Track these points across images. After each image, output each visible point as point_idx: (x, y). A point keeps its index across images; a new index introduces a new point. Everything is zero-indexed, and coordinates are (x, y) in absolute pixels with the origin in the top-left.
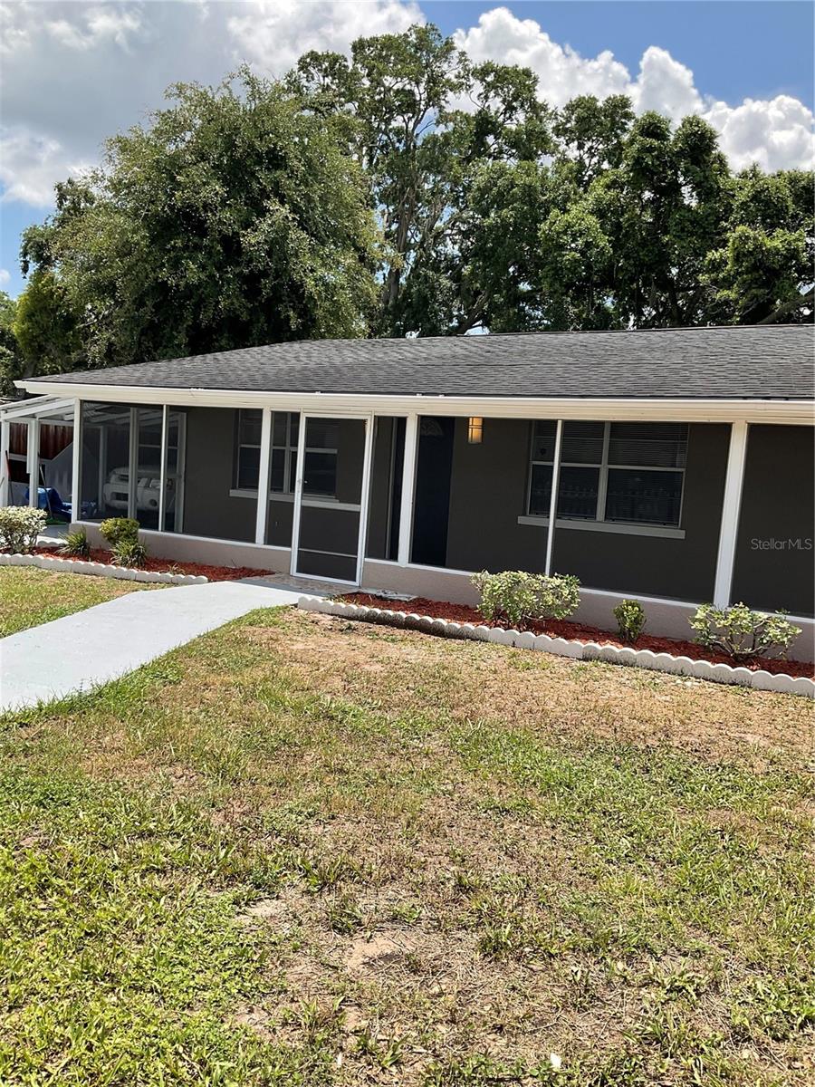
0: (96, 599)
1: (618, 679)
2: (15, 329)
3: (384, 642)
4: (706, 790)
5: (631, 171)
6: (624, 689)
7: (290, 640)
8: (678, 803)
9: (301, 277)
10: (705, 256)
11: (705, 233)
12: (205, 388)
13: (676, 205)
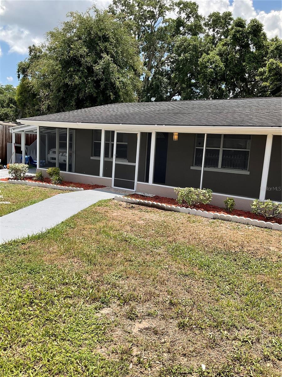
0: (46, 197)
1: (226, 226)
2: (16, 98)
3: (144, 212)
4: (256, 268)
5: (232, 39)
6: (227, 230)
7: (112, 212)
8: (246, 272)
9: (115, 81)
10: (258, 70)
11: (258, 61)
12: (82, 122)
13: (248, 52)
